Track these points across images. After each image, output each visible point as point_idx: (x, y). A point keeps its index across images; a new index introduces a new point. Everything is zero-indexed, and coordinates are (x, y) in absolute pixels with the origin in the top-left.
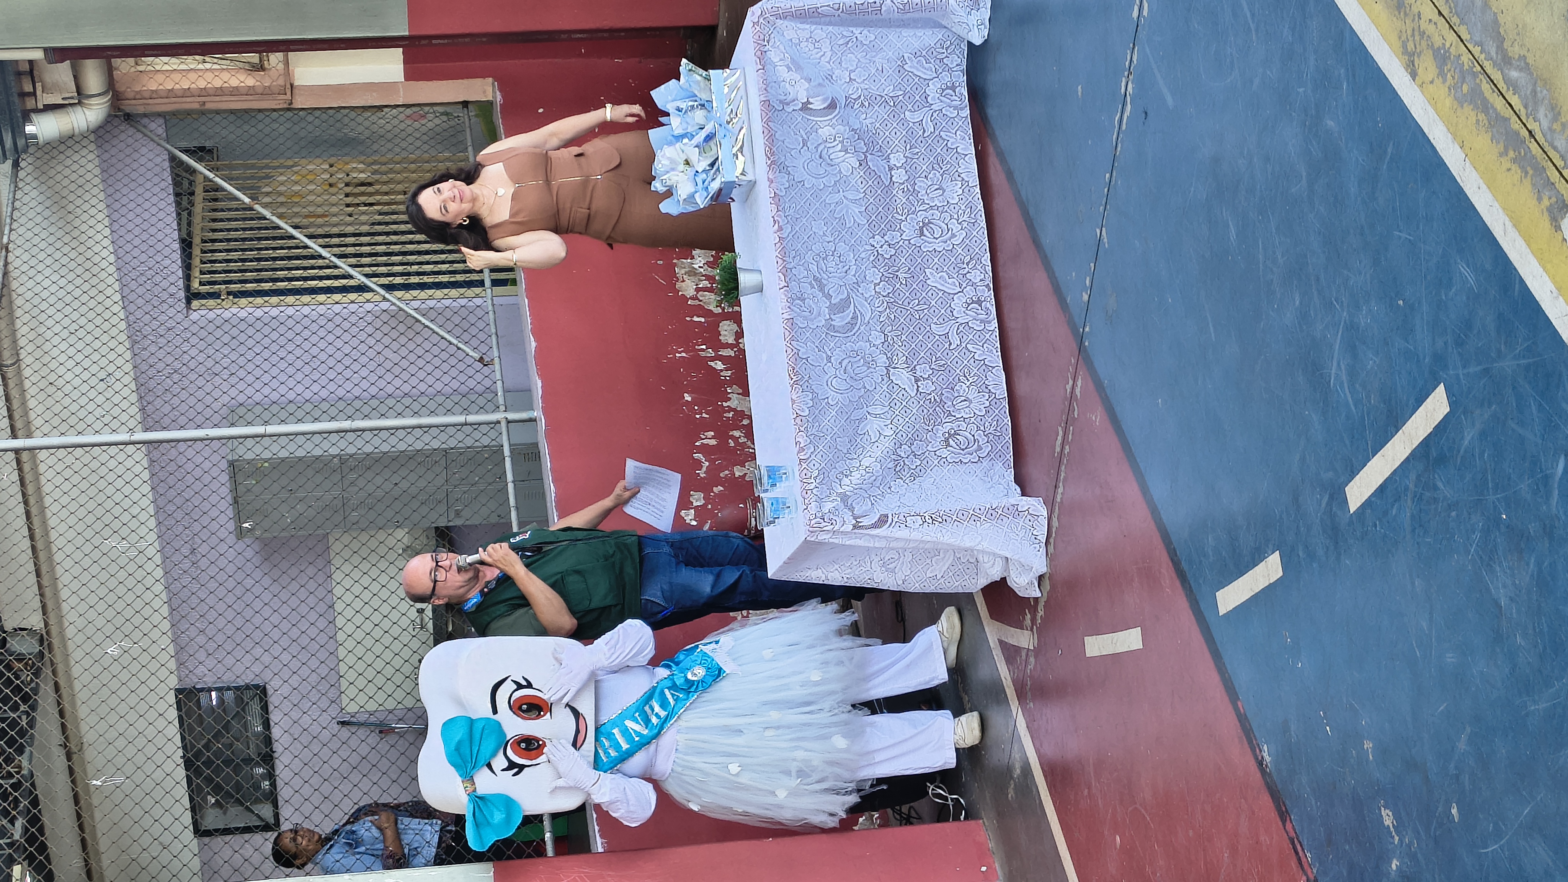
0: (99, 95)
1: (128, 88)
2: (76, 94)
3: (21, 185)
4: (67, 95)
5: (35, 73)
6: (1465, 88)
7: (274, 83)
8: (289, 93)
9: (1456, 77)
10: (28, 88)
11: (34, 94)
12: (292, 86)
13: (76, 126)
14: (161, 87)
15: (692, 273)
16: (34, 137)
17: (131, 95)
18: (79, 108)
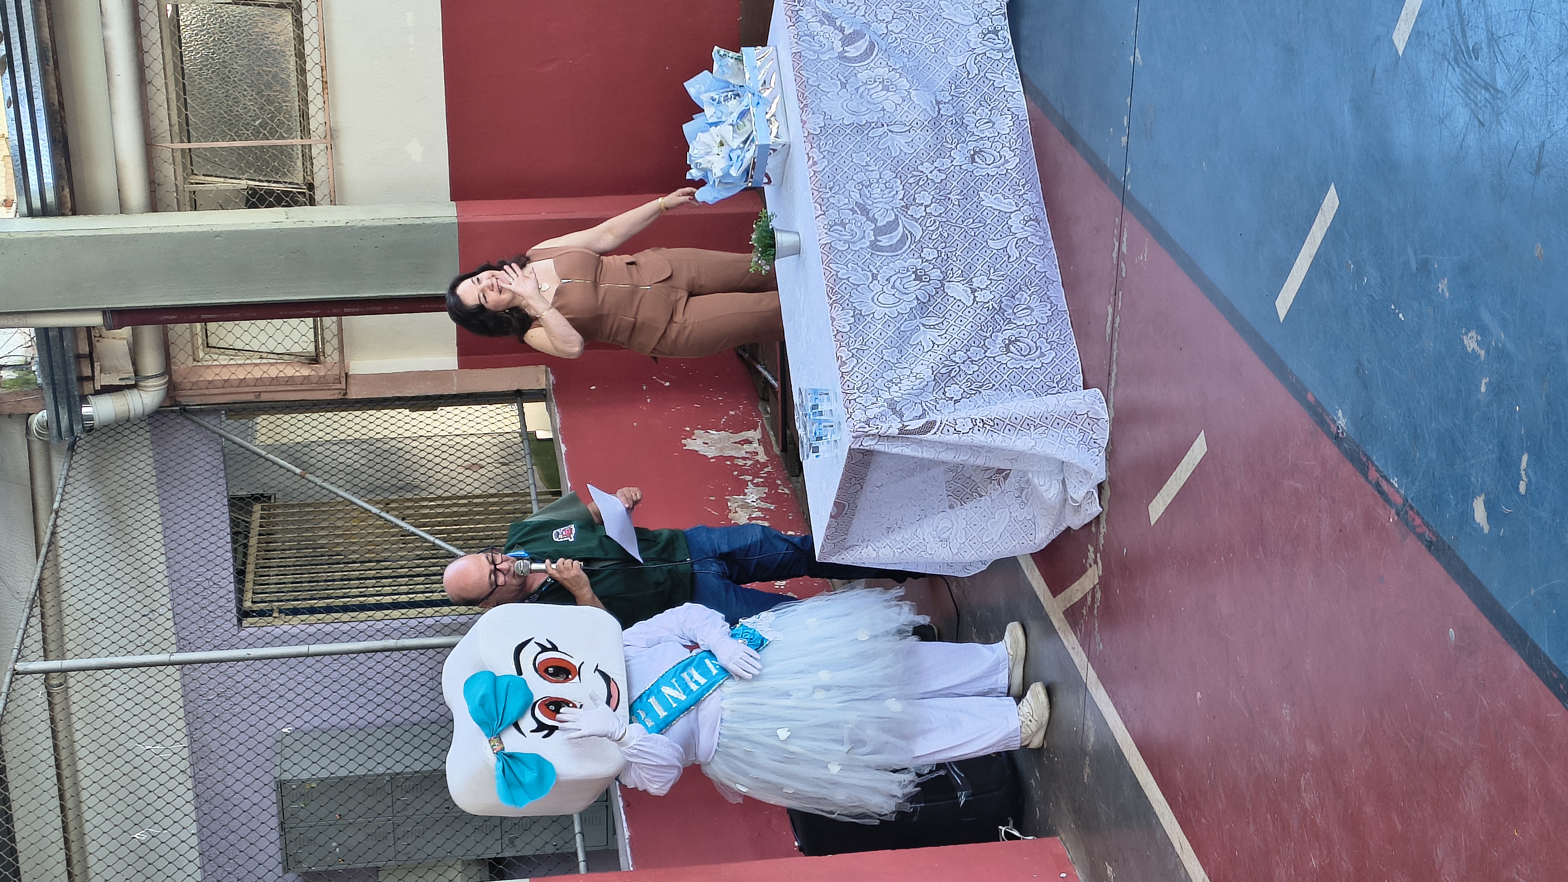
0: (156, 376)
1: (185, 378)
2: (133, 374)
3: (74, 465)
4: (124, 376)
5: (94, 355)
7: (329, 373)
8: (343, 380)
10: (87, 372)
11: (92, 378)
12: (346, 374)
13: (132, 408)
14: (217, 378)
15: (745, 506)
16: (91, 418)
17: (189, 386)
18: (135, 391)
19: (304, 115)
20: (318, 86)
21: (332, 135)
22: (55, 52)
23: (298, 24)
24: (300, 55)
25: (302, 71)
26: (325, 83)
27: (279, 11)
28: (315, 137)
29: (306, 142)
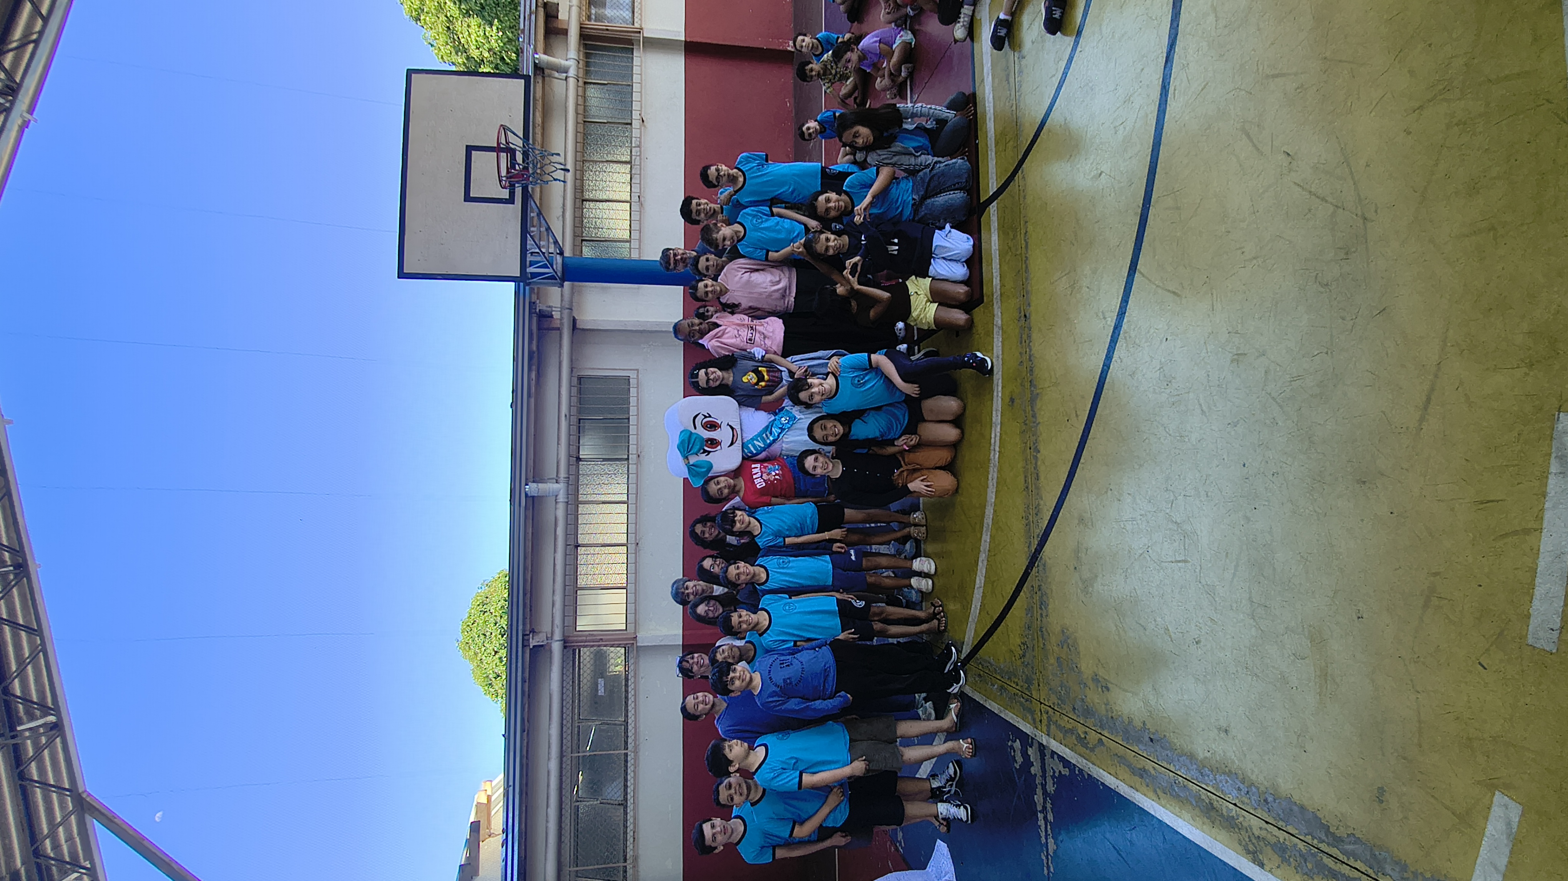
6: (1310, 866)
9: (1298, 859)
19: (625, 852)
20: (632, 840)
21: (636, 858)
22: (526, 833)
23: (626, 813)
24: (626, 827)
25: (625, 833)
26: (634, 838)
27: (617, 807)
28: (628, 862)
29: (625, 864)
